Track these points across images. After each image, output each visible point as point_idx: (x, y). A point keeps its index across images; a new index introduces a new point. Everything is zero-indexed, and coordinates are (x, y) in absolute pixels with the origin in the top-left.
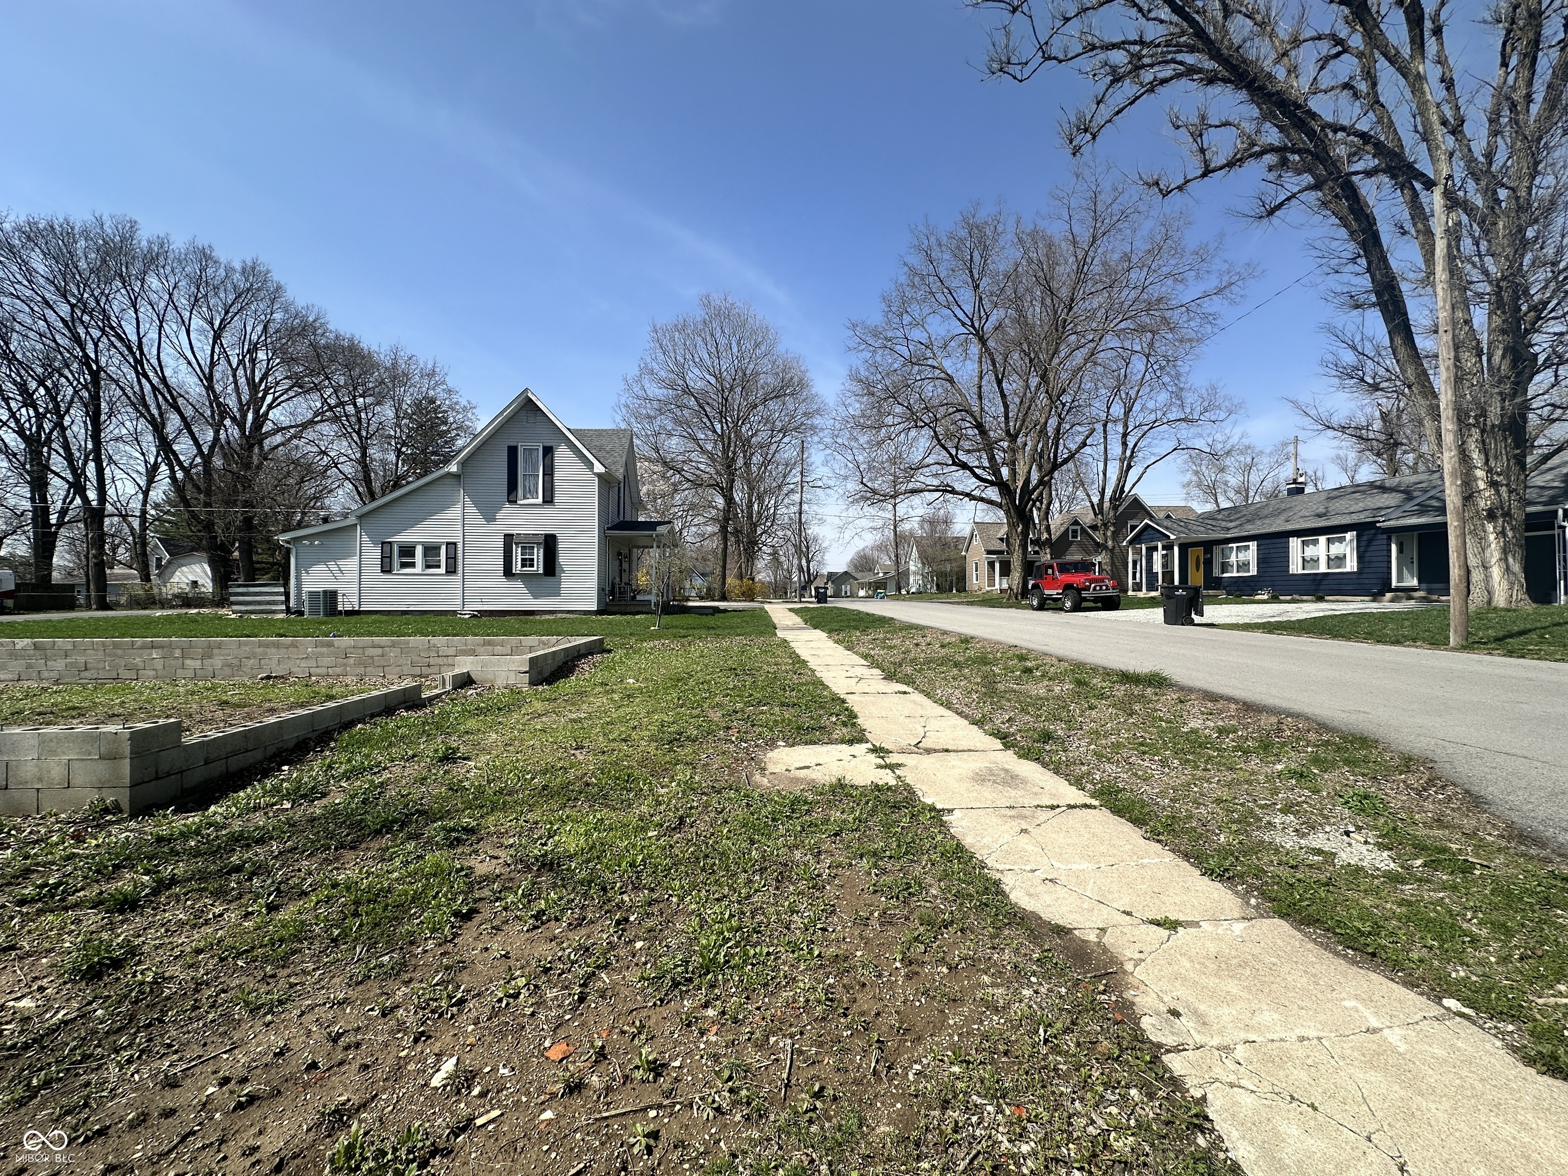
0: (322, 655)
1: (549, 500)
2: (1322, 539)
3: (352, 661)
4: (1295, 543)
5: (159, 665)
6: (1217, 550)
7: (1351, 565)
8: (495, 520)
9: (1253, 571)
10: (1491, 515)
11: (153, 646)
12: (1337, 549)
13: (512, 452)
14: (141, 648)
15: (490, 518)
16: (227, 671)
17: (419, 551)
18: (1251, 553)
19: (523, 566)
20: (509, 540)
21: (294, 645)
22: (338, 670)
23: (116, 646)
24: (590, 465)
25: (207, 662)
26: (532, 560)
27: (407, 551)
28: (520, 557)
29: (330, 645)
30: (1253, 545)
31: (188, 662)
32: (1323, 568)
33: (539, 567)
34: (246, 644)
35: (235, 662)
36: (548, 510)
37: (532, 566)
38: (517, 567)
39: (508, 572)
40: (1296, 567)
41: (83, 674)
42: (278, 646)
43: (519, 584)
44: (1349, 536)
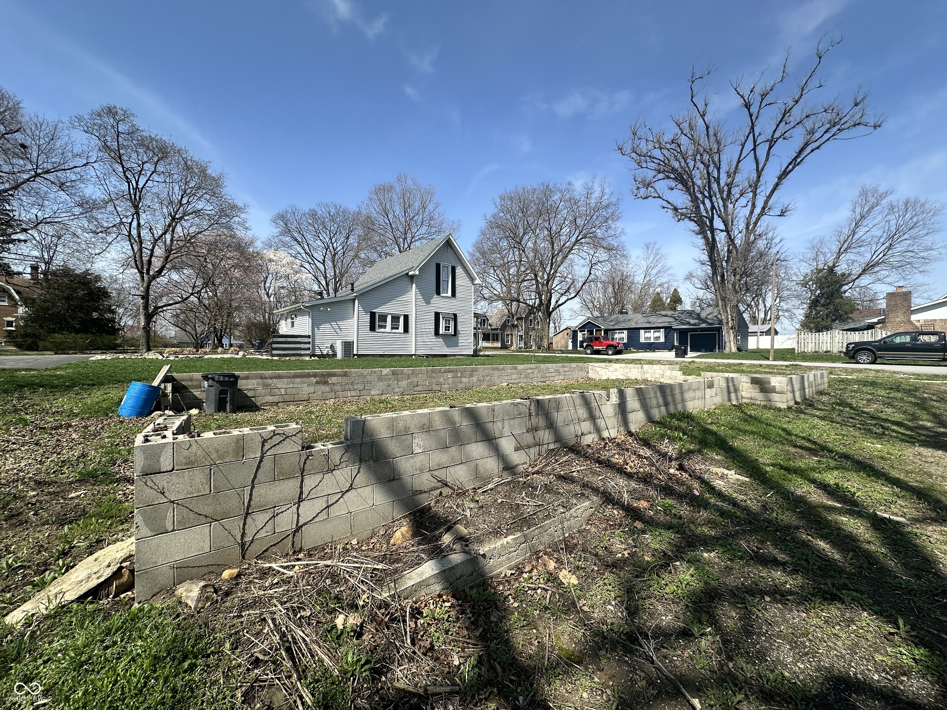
0: (513, 373)
1: (454, 294)
2: (652, 331)
3: (523, 376)
4: (642, 332)
5: (451, 381)
6: (610, 333)
7: (662, 340)
8: (430, 303)
9: (625, 341)
10: (732, 328)
11: (449, 371)
12: (657, 334)
13: (438, 266)
14: (444, 372)
15: (428, 302)
16: (479, 383)
17: (389, 319)
18: (625, 335)
19: (446, 330)
20: (437, 315)
22: (518, 380)
23: (433, 371)
24: (472, 279)
25: (471, 379)
26: (450, 327)
27: (383, 318)
28: (444, 325)
29: (516, 368)
30: (626, 332)
31: (463, 379)
32: (652, 341)
33: (452, 331)
34: (486, 369)
35: (482, 378)
36: (454, 301)
37: (449, 330)
38: (442, 331)
39: (437, 333)
40: (642, 340)
41: (416, 389)
42: (498, 369)
43: (441, 340)
44: (662, 330)
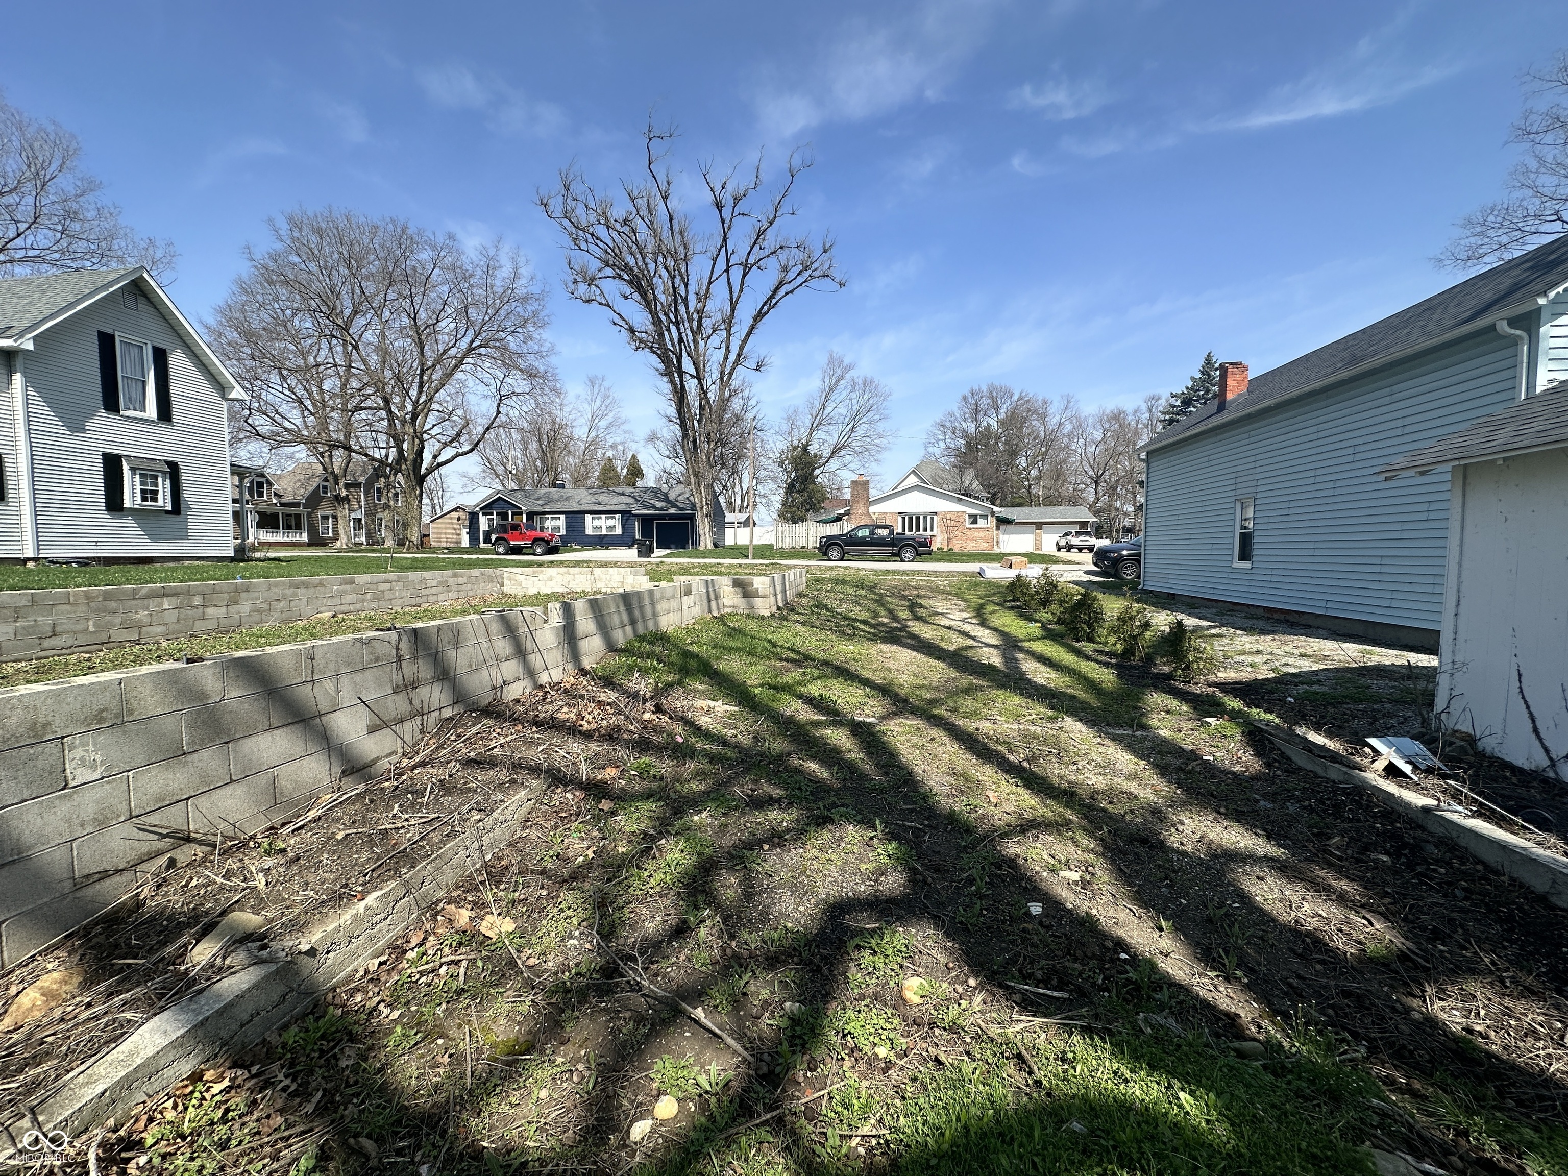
0: (345, 592)
1: (165, 413)
2: (603, 516)
3: (369, 596)
4: (588, 518)
5: (171, 617)
6: (537, 518)
7: (618, 531)
8: (84, 430)
9: (563, 532)
10: (707, 516)
11: (165, 594)
12: (611, 522)
13: (106, 343)
14: (148, 597)
15: (76, 426)
16: (256, 617)
18: (561, 521)
19: (144, 499)
20: (112, 460)
21: (321, 584)
22: (358, 606)
23: (107, 596)
24: (222, 388)
25: (232, 609)
26: (156, 492)
28: (138, 488)
29: (352, 582)
30: (563, 517)
31: (210, 611)
32: (604, 532)
33: (164, 500)
34: (276, 585)
35: (264, 606)
36: (163, 430)
37: (155, 500)
38: (131, 497)
39: (114, 503)
40: (589, 531)
41: (46, 643)
42: (306, 585)
43: (130, 523)
44: (617, 516)
